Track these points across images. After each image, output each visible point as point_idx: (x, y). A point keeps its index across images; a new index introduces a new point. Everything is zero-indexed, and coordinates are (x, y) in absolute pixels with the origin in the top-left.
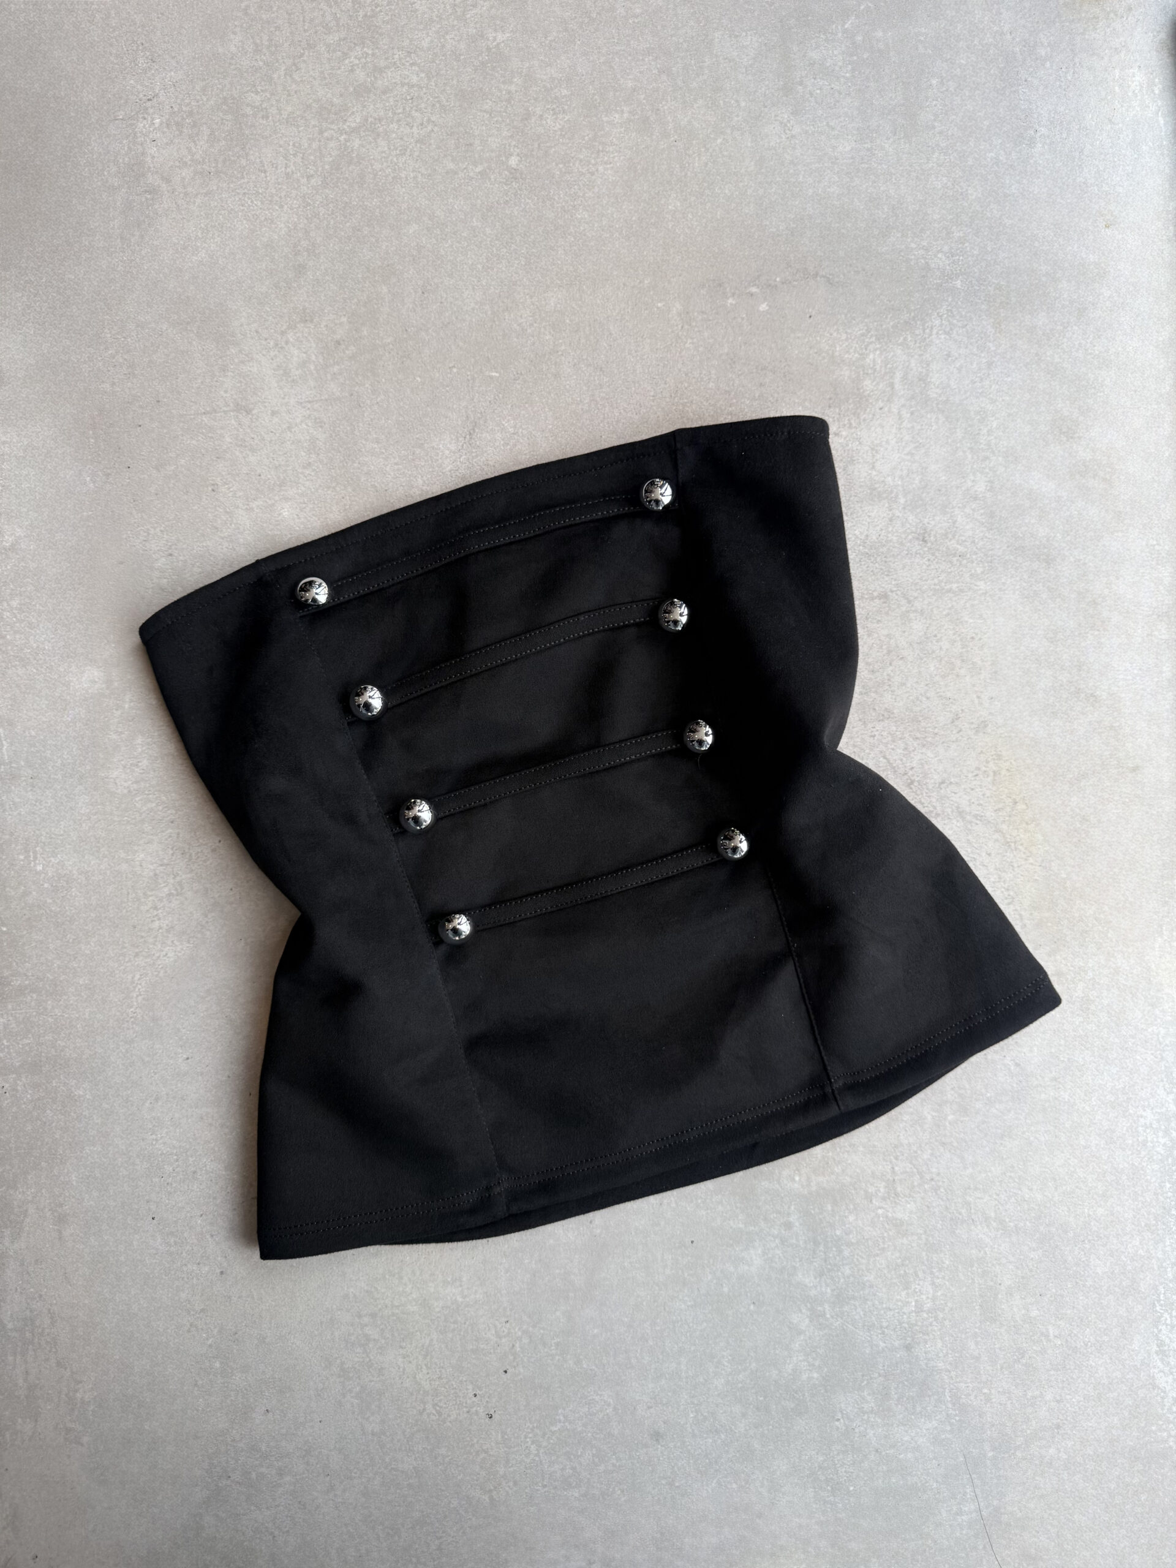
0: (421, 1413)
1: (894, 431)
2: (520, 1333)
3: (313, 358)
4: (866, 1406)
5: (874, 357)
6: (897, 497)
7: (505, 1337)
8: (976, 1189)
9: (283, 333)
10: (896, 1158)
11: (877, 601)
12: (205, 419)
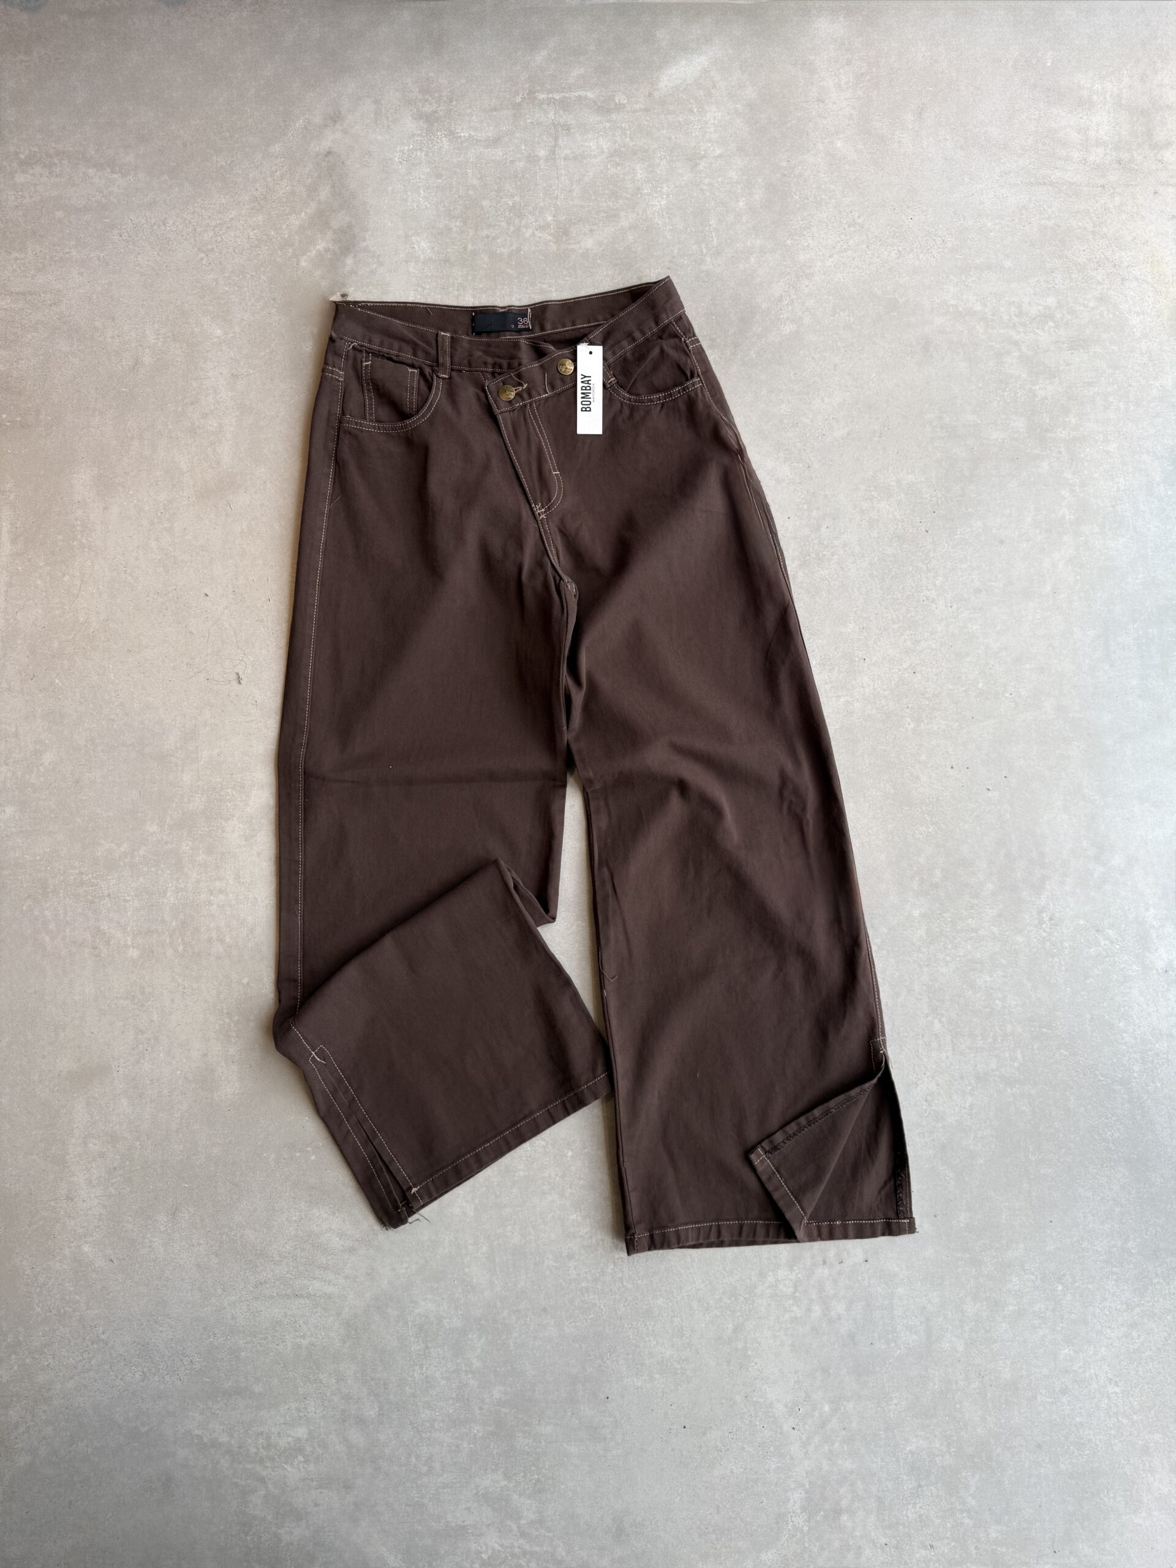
0: (896, 529)
1: (1106, 117)
2: (940, 496)
3: (851, 80)
4: (1095, 531)
5: (1098, 87)
6: (1108, 145)
7: (935, 497)
8: (1143, 439)
9: (838, 70)
10: (1108, 425)
11: (1100, 188)
12: (804, 105)
